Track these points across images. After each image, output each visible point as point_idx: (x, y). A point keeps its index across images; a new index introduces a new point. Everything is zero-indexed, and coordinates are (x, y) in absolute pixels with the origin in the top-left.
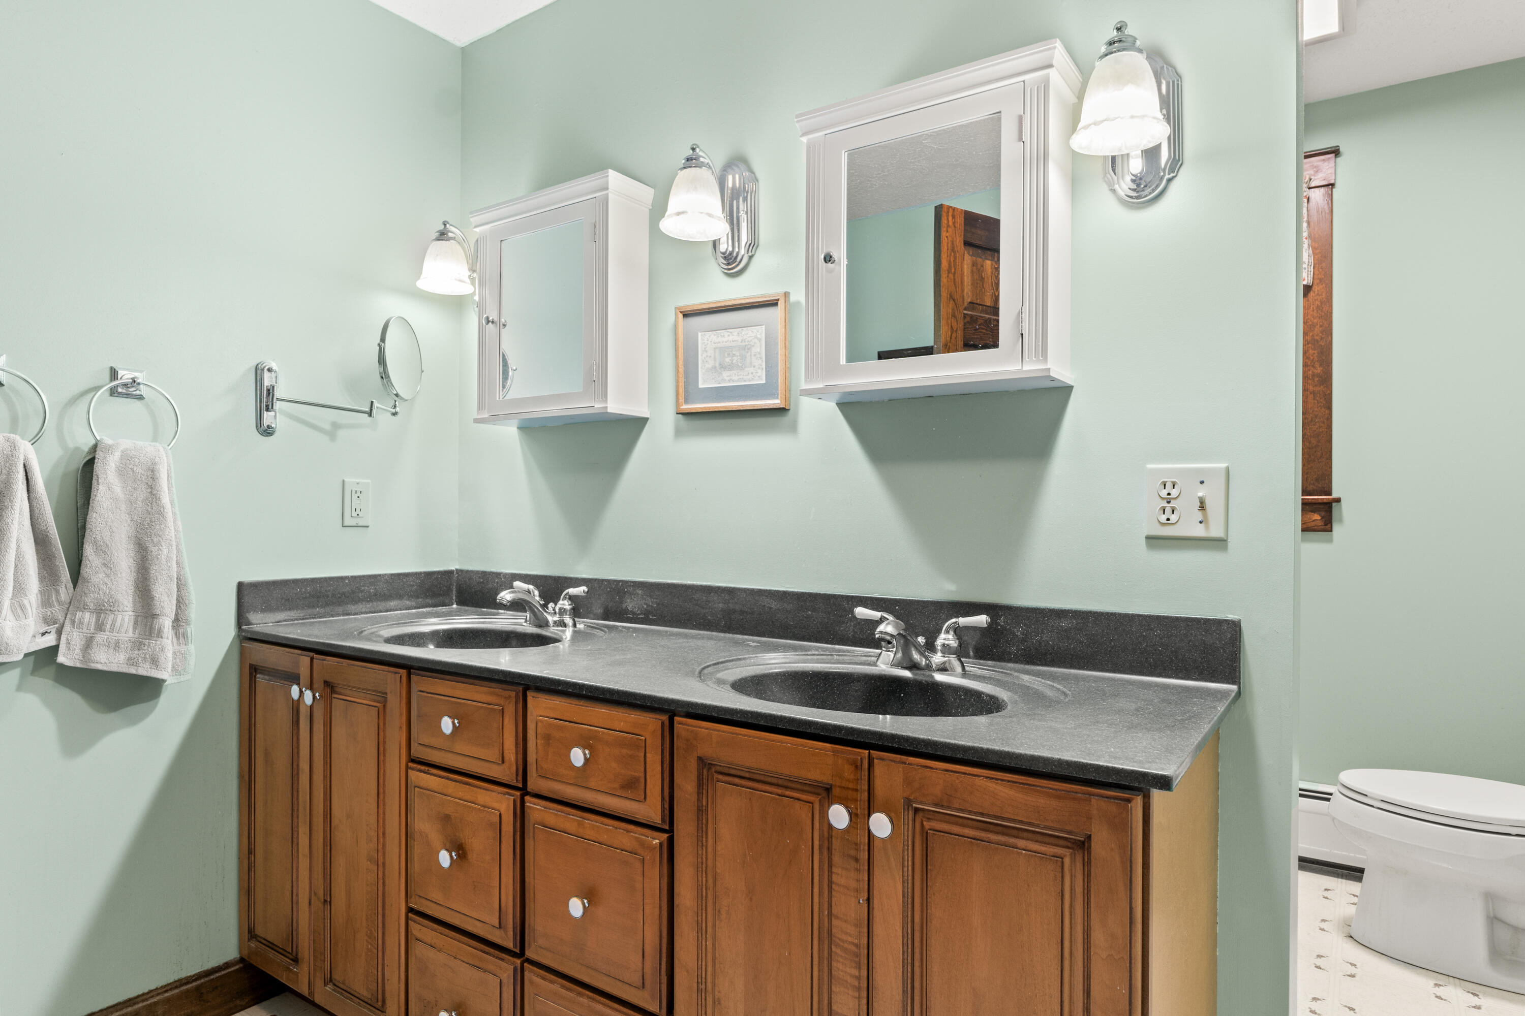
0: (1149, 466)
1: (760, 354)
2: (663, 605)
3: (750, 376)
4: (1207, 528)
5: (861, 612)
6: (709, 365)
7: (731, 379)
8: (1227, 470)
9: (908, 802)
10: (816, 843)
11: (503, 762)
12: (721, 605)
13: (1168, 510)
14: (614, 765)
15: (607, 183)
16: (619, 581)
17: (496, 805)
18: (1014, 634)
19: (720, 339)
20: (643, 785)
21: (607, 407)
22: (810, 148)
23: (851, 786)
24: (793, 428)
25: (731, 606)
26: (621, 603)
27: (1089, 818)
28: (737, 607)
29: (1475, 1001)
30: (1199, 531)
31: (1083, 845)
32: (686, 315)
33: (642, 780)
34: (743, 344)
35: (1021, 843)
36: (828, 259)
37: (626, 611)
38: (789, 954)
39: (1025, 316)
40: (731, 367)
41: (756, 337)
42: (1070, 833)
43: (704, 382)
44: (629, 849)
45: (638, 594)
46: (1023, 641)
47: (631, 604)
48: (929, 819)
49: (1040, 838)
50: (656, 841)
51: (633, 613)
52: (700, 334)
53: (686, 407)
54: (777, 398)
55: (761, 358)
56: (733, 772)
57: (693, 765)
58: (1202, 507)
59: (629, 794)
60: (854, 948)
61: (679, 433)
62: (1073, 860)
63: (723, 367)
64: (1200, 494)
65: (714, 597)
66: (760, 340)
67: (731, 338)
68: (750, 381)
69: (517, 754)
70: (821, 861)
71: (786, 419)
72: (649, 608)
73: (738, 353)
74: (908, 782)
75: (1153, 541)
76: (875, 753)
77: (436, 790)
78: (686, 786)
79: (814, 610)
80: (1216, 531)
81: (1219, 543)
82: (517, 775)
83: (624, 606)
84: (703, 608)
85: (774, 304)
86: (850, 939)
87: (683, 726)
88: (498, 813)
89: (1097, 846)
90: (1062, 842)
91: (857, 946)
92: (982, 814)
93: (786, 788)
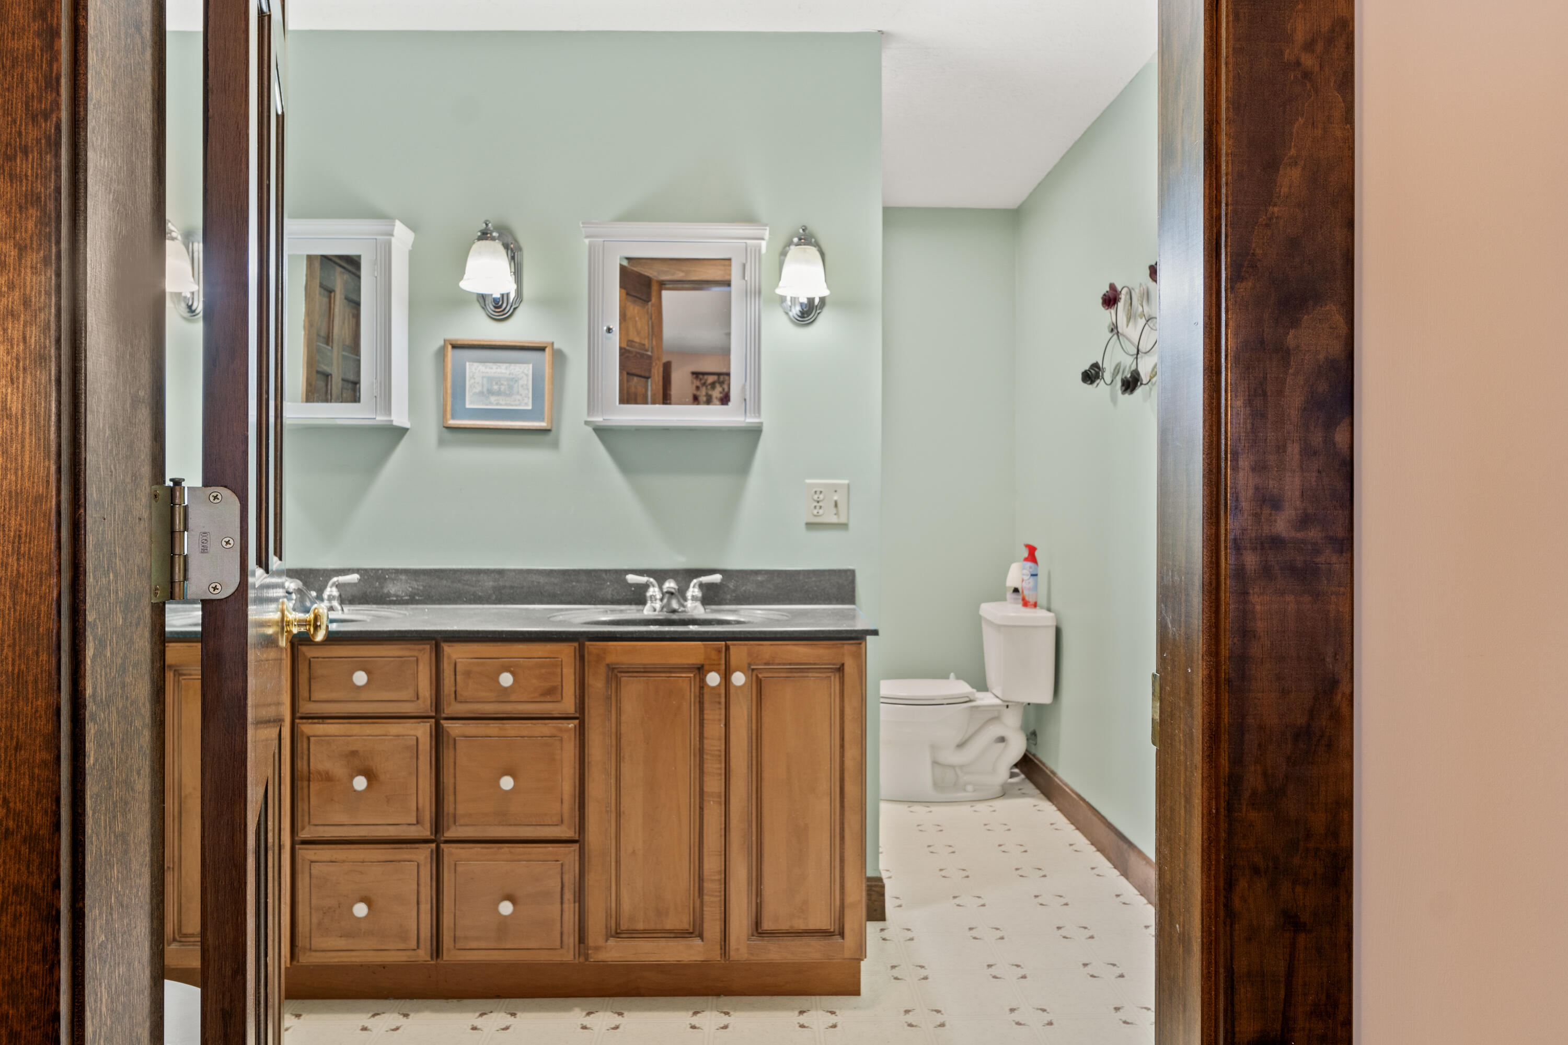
0: (808, 481)
1: (527, 385)
2: (430, 587)
3: (517, 402)
4: (839, 517)
5: (631, 578)
6: (478, 389)
7: (495, 403)
8: (848, 485)
9: (750, 665)
10: (692, 700)
11: (418, 698)
12: (491, 583)
13: (818, 508)
14: (534, 681)
15: (393, 231)
16: (377, 570)
17: (412, 732)
18: (728, 587)
19: (488, 370)
20: (560, 691)
21: (392, 421)
22: (591, 247)
23: (716, 663)
24: (555, 445)
25: (501, 583)
26: (382, 588)
27: (843, 655)
28: (507, 584)
29: (928, 809)
30: (834, 519)
31: (841, 669)
32: (455, 347)
33: (560, 687)
34: (511, 376)
35: (810, 675)
36: (609, 330)
37: (389, 595)
38: (676, 768)
39: (748, 387)
40: (499, 393)
41: (523, 372)
42: (834, 664)
43: (470, 404)
44: (549, 735)
45: (401, 580)
46: (734, 591)
47: (392, 588)
48: (760, 673)
49: (818, 670)
50: (571, 726)
51: (397, 596)
52: (468, 364)
53: (452, 422)
54: (543, 420)
55: (528, 389)
56: (631, 670)
57: (602, 670)
58: (836, 505)
59: (548, 698)
60: (717, 753)
61: (442, 442)
62: (835, 678)
63: (491, 392)
64: (836, 498)
65: (483, 577)
66: (527, 375)
67: (499, 370)
68: (516, 405)
69: (431, 690)
70: (694, 710)
71: (549, 438)
72: (416, 591)
73: (505, 383)
74: (750, 654)
75: (810, 526)
76: (729, 643)
77: (337, 734)
78: (596, 684)
79: (578, 581)
80: (843, 520)
81: (844, 526)
82: (431, 706)
83: (386, 591)
84: (473, 586)
85: (542, 349)
86: (715, 748)
87: (591, 646)
88: (415, 738)
89: (847, 669)
90: (830, 670)
91: (720, 751)
92: (790, 664)
93: (671, 672)
